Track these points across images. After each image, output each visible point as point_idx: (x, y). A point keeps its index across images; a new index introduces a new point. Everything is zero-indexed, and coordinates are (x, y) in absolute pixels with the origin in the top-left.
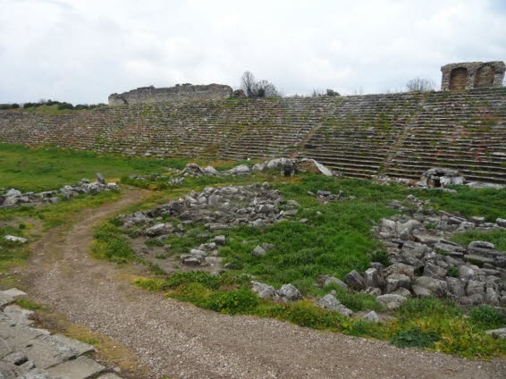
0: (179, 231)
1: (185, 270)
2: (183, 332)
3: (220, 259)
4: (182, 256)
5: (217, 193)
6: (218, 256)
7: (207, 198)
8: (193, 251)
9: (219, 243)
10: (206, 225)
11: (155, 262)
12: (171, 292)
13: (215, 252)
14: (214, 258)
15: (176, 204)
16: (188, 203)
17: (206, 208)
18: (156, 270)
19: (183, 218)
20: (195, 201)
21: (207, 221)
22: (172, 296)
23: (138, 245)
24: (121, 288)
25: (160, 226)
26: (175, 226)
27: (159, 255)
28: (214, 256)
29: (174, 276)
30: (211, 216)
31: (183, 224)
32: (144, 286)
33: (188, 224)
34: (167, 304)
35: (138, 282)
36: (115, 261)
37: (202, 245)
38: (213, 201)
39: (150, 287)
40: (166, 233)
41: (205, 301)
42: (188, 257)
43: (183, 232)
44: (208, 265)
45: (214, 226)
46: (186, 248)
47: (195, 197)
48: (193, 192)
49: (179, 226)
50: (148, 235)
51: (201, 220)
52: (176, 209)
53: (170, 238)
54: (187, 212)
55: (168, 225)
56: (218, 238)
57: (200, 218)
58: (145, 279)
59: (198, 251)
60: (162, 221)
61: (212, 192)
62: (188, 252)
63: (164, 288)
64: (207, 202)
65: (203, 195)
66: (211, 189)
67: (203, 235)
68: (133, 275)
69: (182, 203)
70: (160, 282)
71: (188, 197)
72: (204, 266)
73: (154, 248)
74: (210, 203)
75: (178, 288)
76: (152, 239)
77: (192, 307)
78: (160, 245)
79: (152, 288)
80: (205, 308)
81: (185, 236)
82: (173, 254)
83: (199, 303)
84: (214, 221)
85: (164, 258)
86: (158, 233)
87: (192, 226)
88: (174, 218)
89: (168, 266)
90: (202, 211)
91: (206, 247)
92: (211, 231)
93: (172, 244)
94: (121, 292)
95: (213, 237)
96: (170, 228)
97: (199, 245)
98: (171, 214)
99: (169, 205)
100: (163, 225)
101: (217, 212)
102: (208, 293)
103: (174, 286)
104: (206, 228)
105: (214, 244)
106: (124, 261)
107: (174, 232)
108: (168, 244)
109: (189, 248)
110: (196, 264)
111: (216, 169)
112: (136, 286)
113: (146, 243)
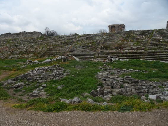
0: (27, 85)
1: (32, 99)
2: (39, 122)
3: (45, 93)
4: (30, 94)
5: (40, 70)
6: (44, 92)
7: (37, 71)
8: (34, 91)
9: (44, 87)
10: (38, 81)
11: (20, 97)
12: (30, 107)
13: (43, 90)
14: (43, 93)
15: (24, 75)
16: (29, 74)
17: (37, 75)
18: (20, 100)
19: (28, 80)
20: (32, 73)
21: (38, 80)
22: (31, 109)
23: (11, 92)
24: (7, 109)
25: (19, 83)
26: (25, 83)
27: (20, 95)
28: (43, 92)
29: (30, 101)
30: (39, 78)
31: (29, 82)
32: (18, 107)
33: (31, 82)
34: (30, 113)
35: (14, 106)
36: (2, 99)
37: (37, 89)
38: (39, 72)
39: (21, 107)
40: (22, 86)
41: (45, 109)
42: (33, 94)
43: (29, 85)
44: (41, 96)
45: (41, 81)
46: (31, 90)
47: (32, 71)
48: (31, 70)
49: (27, 83)
50: (15, 87)
51: (35, 80)
52: (25, 77)
53: (24, 87)
54: (29, 77)
55: (22, 83)
56: (43, 85)
57: (35, 79)
58: (17, 104)
59: (36, 91)
60: (20, 82)
61: (38, 69)
62: (32, 92)
63: (27, 107)
64: (37, 73)
65: (35, 71)
66: (38, 68)
67: (37, 85)
68: (11, 104)
69: (27, 74)
70: (24, 104)
71: (29, 72)
72: (40, 96)
73: (18, 92)
74: (38, 73)
75: (33, 106)
76: (16, 89)
77: (40, 112)
78: (20, 91)
79: (21, 108)
80: (46, 111)
81: (30, 86)
82: (26, 93)
83: (43, 110)
84: (41, 79)
85: (23, 95)
86: (19, 86)
87: (32, 82)
88: (25, 80)
89: (25, 98)
90: (35, 77)
91: (39, 89)
92: (40, 83)
93: (25, 89)
94: (7, 111)
95: (41, 85)
96: (24, 84)
97: (36, 89)
98: (23, 79)
99: (22, 75)
100: (20, 83)
101: (41, 76)
102: (46, 106)
103: (31, 105)
104: (38, 82)
105: (42, 88)
106: (7, 99)
107: (25, 85)
108: (23, 90)
109: (32, 91)
110: (36, 96)
111: (39, 61)
112: (13, 108)
113: (14, 91)
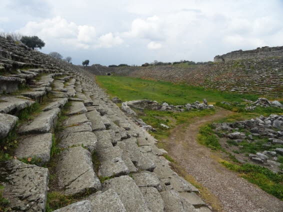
0: (250, 139)
1: (252, 164)
2: (251, 201)
3: (279, 164)
4: (251, 155)
5: (280, 119)
6: (277, 161)
7: (272, 121)
8: (258, 153)
9: (278, 152)
10: (270, 139)
11: (233, 154)
12: (244, 174)
13: (275, 158)
14: (275, 162)
15: (249, 122)
16: (257, 124)
17: (270, 128)
18: (233, 158)
19: (253, 132)
20: (263, 122)
21: (270, 136)
22: (245, 178)
23: (223, 141)
24: (213, 163)
25: (237, 133)
26: (247, 135)
27: (235, 150)
28: (274, 160)
29: (246, 165)
30: (274, 133)
31: (253, 135)
32: (227, 166)
33: (256, 136)
34: (241, 181)
35: (223, 163)
36: (210, 147)
37: (266, 151)
38: (277, 124)
39: (231, 168)
40: (241, 138)
41: (269, 188)
42: (254, 157)
43: (253, 140)
44: (269, 165)
45: (276, 141)
46: (254, 150)
47: (263, 119)
48: (262, 116)
49: (250, 136)
50: (229, 137)
51: (266, 135)
52: (249, 125)
53: (243, 142)
54: (256, 128)
55: (242, 134)
56: (277, 149)
57: (266, 133)
58: (227, 162)
59: (262, 155)
60: (239, 131)
61: (276, 118)
62: (255, 153)
63: (239, 171)
64: (272, 124)
65: (269, 119)
66: (275, 116)
67: (267, 145)
68: (220, 158)
69: (253, 122)
70: (237, 166)
71: (257, 119)
72: (266, 165)
73: (233, 146)
74: (274, 125)
75: (249, 174)
76: (232, 141)
77: (258, 189)
78: (237, 145)
79: (231, 169)
80: (268, 192)
81: (253, 143)
82: (243, 152)
83: (264, 188)
84: (276, 137)
85: (238, 153)
86: (235, 137)
87: (259, 137)
88: (247, 131)
89: (241, 158)
90: (267, 130)
91: (268, 153)
92: (274, 144)
93: (244, 146)
94: (213, 165)
95: (275, 148)
96: (243, 136)
97: (263, 151)
98: (245, 128)
99: (244, 122)
100: (239, 133)
101: (279, 132)
102: (271, 184)
103: (246, 172)
104: (269, 141)
105: (275, 153)
106: (215, 149)
107: (246, 139)
108: (241, 145)
109: (256, 151)
110: (260, 162)
111: (281, 103)
112: (221, 165)
113: (227, 142)
